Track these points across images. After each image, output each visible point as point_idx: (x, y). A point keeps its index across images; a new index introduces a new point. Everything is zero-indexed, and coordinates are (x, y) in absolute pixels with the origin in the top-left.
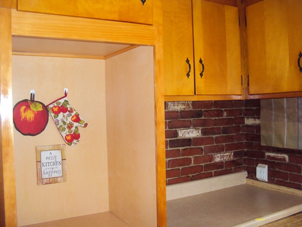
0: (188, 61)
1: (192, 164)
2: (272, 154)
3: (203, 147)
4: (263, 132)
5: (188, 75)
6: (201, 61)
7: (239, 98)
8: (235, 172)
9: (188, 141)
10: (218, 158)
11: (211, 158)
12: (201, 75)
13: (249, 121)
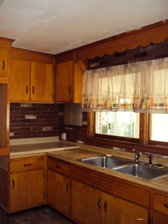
0: (27, 87)
1: (31, 131)
2: (67, 128)
3: (37, 123)
4: (64, 119)
5: (27, 93)
6: (33, 87)
7: (51, 103)
8: (53, 136)
9: (30, 120)
10: (44, 129)
11: (41, 129)
12: (33, 93)
13: (61, 114)
